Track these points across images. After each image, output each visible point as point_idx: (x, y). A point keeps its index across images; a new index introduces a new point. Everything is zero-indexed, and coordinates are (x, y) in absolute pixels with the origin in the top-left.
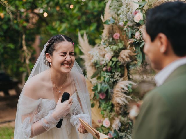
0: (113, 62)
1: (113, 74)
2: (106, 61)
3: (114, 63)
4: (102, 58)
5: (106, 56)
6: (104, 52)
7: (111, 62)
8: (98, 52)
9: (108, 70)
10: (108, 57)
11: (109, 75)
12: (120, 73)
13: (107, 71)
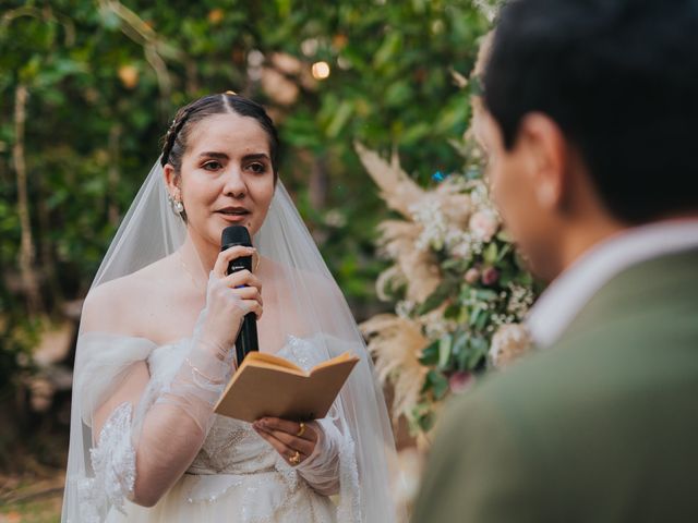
0: (501, 244)
1: (504, 295)
2: (472, 244)
3: (506, 249)
4: (455, 233)
5: (474, 223)
6: (465, 208)
7: (493, 247)
8: (440, 209)
9: (486, 281)
10: (481, 225)
11: (486, 301)
12: (531, 294)
13: (479, 284)
